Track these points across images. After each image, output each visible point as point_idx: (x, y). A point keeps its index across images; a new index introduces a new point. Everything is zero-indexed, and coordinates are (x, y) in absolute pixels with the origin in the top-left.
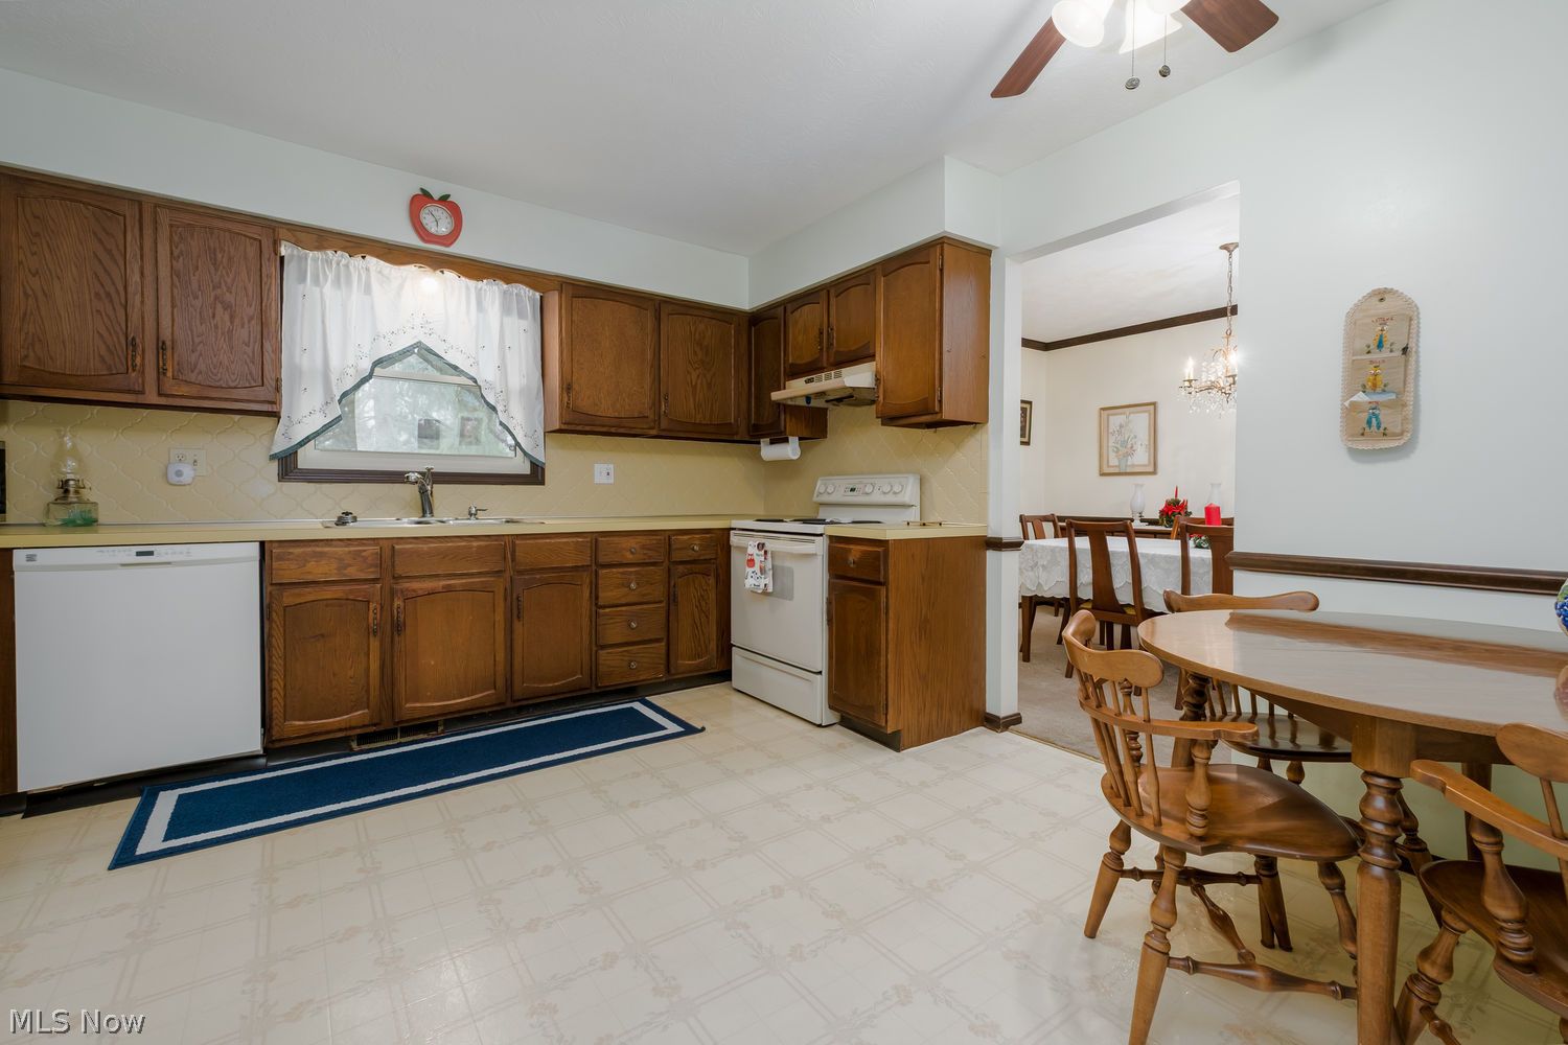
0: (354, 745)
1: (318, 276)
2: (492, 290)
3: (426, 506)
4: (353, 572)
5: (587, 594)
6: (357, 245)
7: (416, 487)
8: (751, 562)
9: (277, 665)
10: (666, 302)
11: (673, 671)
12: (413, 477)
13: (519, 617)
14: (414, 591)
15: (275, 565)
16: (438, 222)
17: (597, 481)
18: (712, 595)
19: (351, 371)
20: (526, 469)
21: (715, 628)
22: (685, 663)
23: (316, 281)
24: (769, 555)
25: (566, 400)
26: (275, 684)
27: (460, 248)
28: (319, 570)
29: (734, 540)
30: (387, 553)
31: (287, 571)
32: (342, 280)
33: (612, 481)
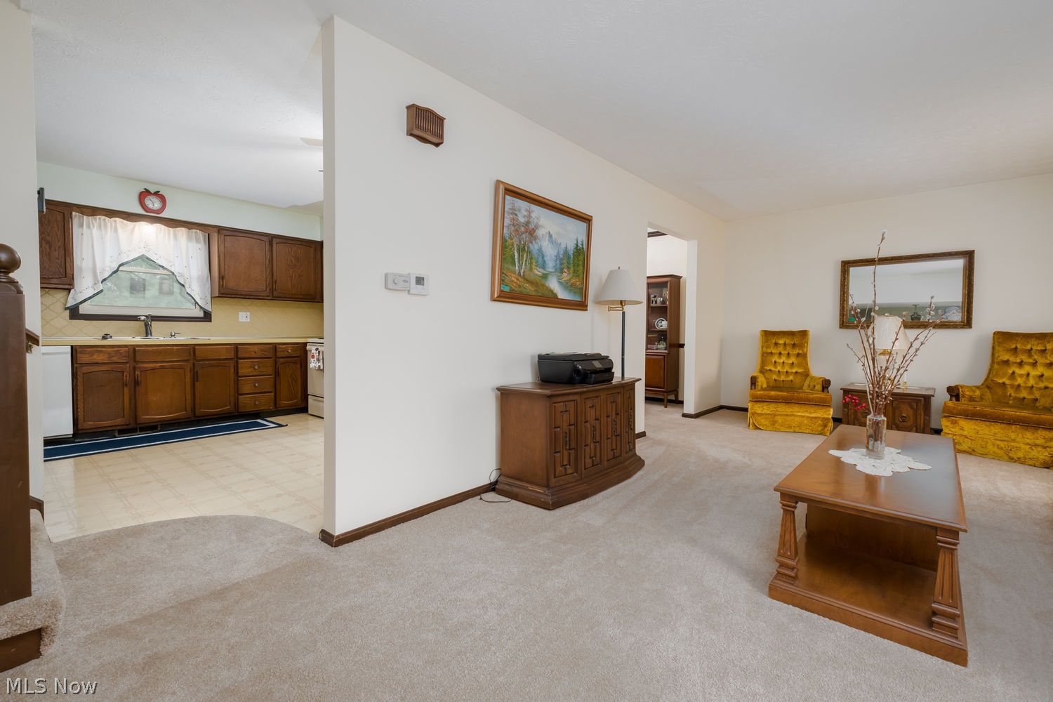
0: (116, 434)
1: (89, 224)
2: (182, 231)
3: (148, 332)
4: (115, 359)
5: (232, 370)
6: (111, 213)
7: (143, 323)
8: (313, 357)
9: (80, 398)
10: (275, 237)
11: (278, 406)
12: (143, 318)
13: (197, 380)
14: (145, 368)
15: (78, 355)
16: (154, 203)
17: (240, 320)
18: (299, 373)
19: (107, 269)
20: (201, 314)
21: (300, 387)
22: (284, 403)
23: (89, 227)
24: (321, 353)
25: (221, 283)
26: (79, 406)
27: (165, 214)
28: (98, 358)
29: (308, 347)
30: (132, 351)
31: (84, 358)
32: (102, 227)
33: (249, 320)
